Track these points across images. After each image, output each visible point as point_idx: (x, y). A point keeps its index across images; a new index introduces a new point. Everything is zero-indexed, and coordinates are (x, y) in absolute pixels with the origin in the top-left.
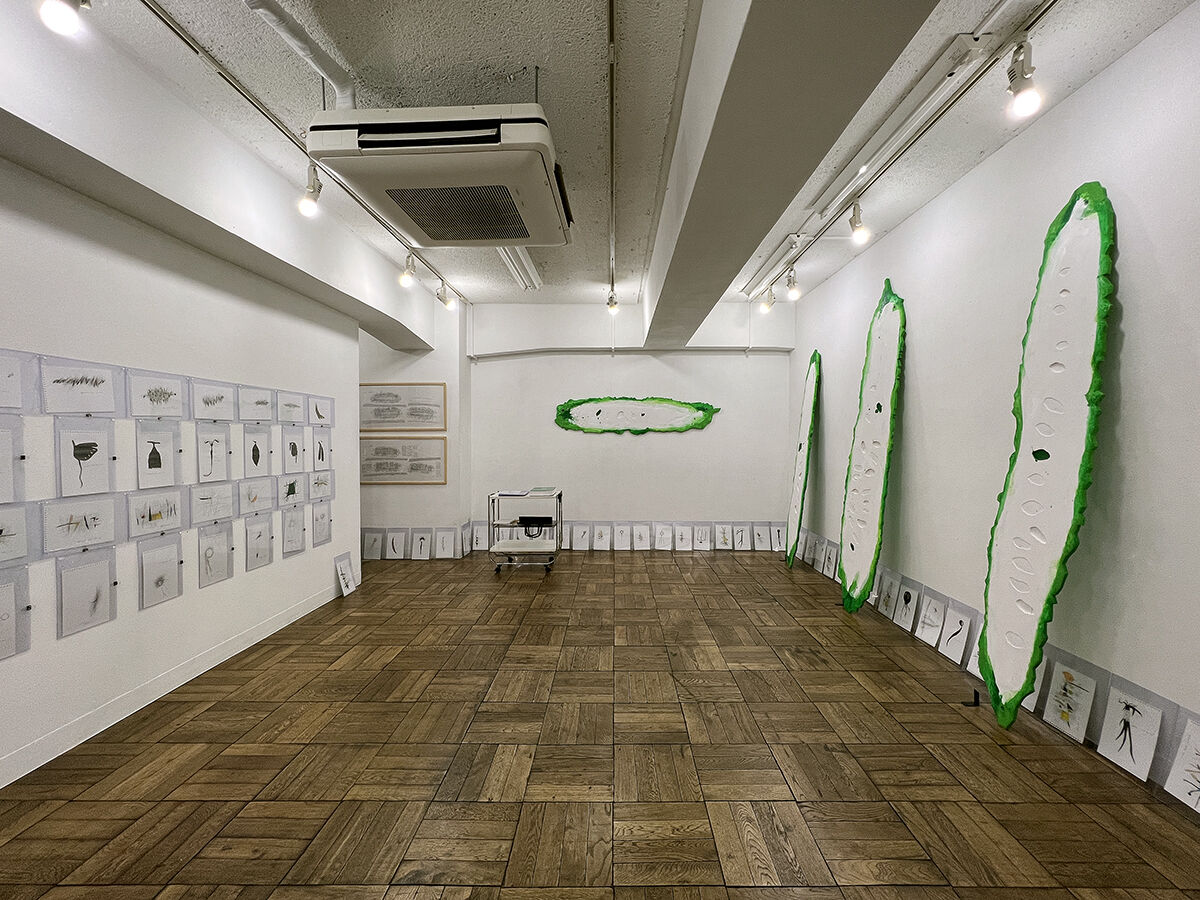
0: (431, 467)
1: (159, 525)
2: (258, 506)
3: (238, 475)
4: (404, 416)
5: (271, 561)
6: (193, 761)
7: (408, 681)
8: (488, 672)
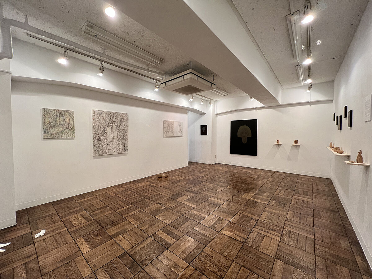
6: (148, 184)
7: (181, 183)
8: (195, 185)
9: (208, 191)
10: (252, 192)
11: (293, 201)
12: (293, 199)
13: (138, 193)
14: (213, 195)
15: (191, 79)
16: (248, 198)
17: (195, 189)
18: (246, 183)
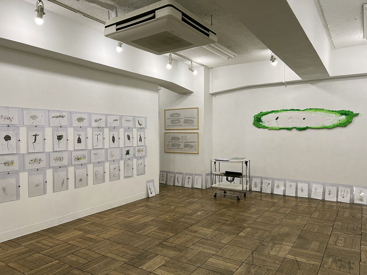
0: (192, 146)
1: (81, 162)
2: (114, 158)
3: (107, 146)
4: (182, 123)
5: (119, 179)
6: (78, 235)
7: (147, 229)
8: (176, 232)
9: (203, 243)
10: (286, 242)
11: (363, 256)
12: (362, 252)
13: (57, 257)
14: (214, 253)
15: (169, 17)
16: (282, 254)
17: (178, 242)
18: (274, 223)
